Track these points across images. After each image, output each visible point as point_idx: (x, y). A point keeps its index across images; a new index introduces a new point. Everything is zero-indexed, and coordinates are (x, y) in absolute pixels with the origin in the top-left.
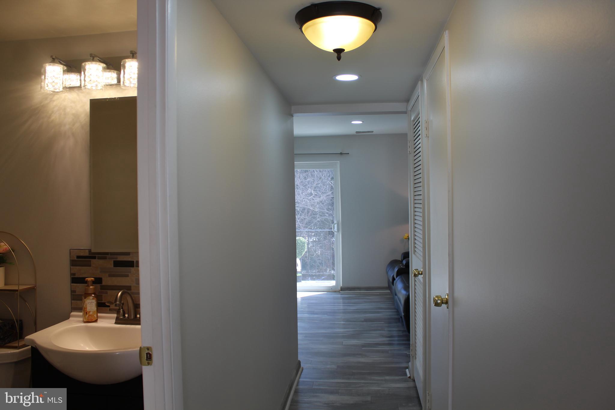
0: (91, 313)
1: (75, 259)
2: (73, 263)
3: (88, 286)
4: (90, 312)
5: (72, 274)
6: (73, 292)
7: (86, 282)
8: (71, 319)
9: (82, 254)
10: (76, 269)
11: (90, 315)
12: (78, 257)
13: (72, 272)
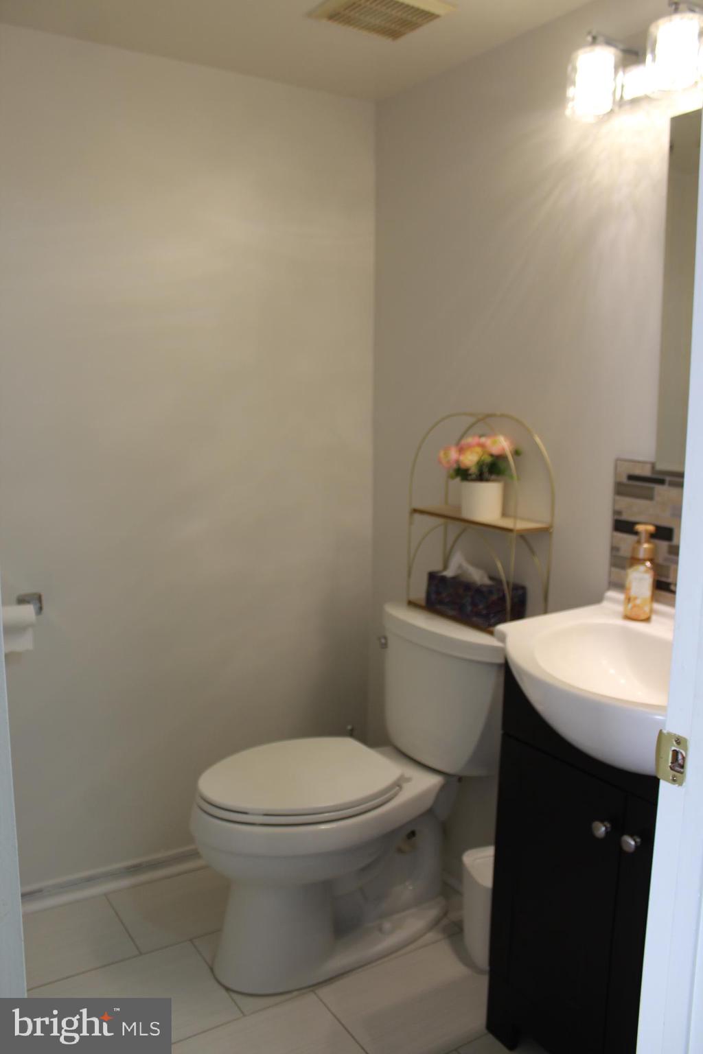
0: (638, 602)
1: (624, 480)
2: (621, 489)
3: (639, 542)
4: (636, 598)
5: (617, 512)
6: (614, 549)
7: (636, 533)
8: (605, 604)
9: (638, 471)
10: (625, 502)
11: (635, 606)
12: (631, 477)
13: (618, 507)
